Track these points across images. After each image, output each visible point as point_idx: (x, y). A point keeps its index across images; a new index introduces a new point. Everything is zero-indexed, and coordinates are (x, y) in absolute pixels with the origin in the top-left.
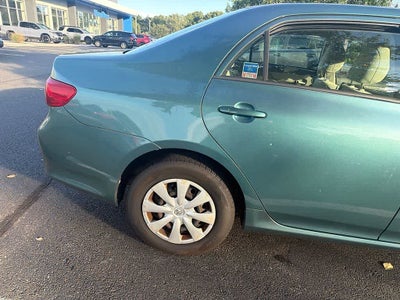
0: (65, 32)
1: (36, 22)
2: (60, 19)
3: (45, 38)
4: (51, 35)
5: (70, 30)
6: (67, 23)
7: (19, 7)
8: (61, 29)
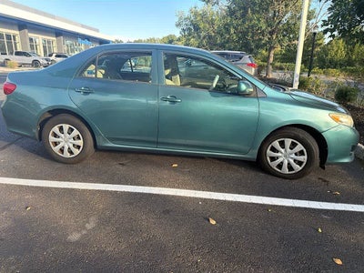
0: (53, 58)
1: (29, 51)
2: (49, 48)
3: (36, 63)
4: (41, 61)
5: (58, 56)
6: (55, 50)
7: (15, 40)
8: (51, 55)
